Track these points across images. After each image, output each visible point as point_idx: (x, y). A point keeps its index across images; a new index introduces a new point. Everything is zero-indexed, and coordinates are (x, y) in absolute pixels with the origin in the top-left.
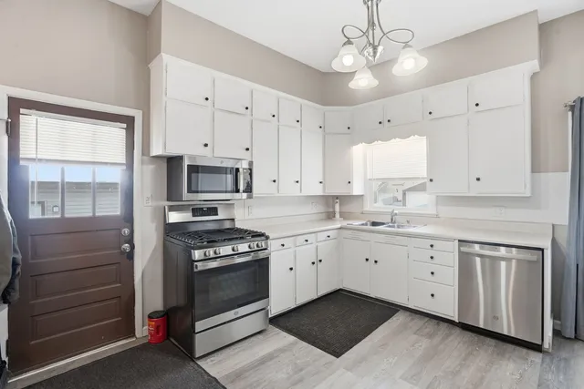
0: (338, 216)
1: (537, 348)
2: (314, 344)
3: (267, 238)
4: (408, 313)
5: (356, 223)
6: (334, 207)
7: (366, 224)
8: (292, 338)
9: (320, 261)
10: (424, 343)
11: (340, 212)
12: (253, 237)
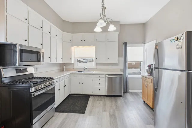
0: (65, 70)
1: (121, 96)
2: (74, 113)
3: (54, 79)
4: (92, 96)
5: (73, 72)
6: (63, 67)
7: (76, 72)
8: (66, 114)
9: (66, 86)
10: (101, 102)
11: (66, 69)
12: (48, 79)
